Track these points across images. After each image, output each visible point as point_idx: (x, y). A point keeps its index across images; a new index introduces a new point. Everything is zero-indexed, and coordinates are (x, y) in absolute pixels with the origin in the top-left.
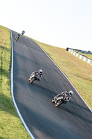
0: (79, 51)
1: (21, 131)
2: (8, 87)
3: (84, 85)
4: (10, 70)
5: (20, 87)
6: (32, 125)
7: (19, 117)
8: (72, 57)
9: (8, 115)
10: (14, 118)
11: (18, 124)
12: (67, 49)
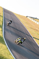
0: (32, 17)
1: (7, 51)
2: (2, 32)
3: (33, 32)
4: (2, 25)
5: (6, 32)
6: (12, 49)
7: (6, 45)
8: (29, 20)
9: (1, 44)
10: (4, 45)
11: (5, 48)
12: (27, 17)
